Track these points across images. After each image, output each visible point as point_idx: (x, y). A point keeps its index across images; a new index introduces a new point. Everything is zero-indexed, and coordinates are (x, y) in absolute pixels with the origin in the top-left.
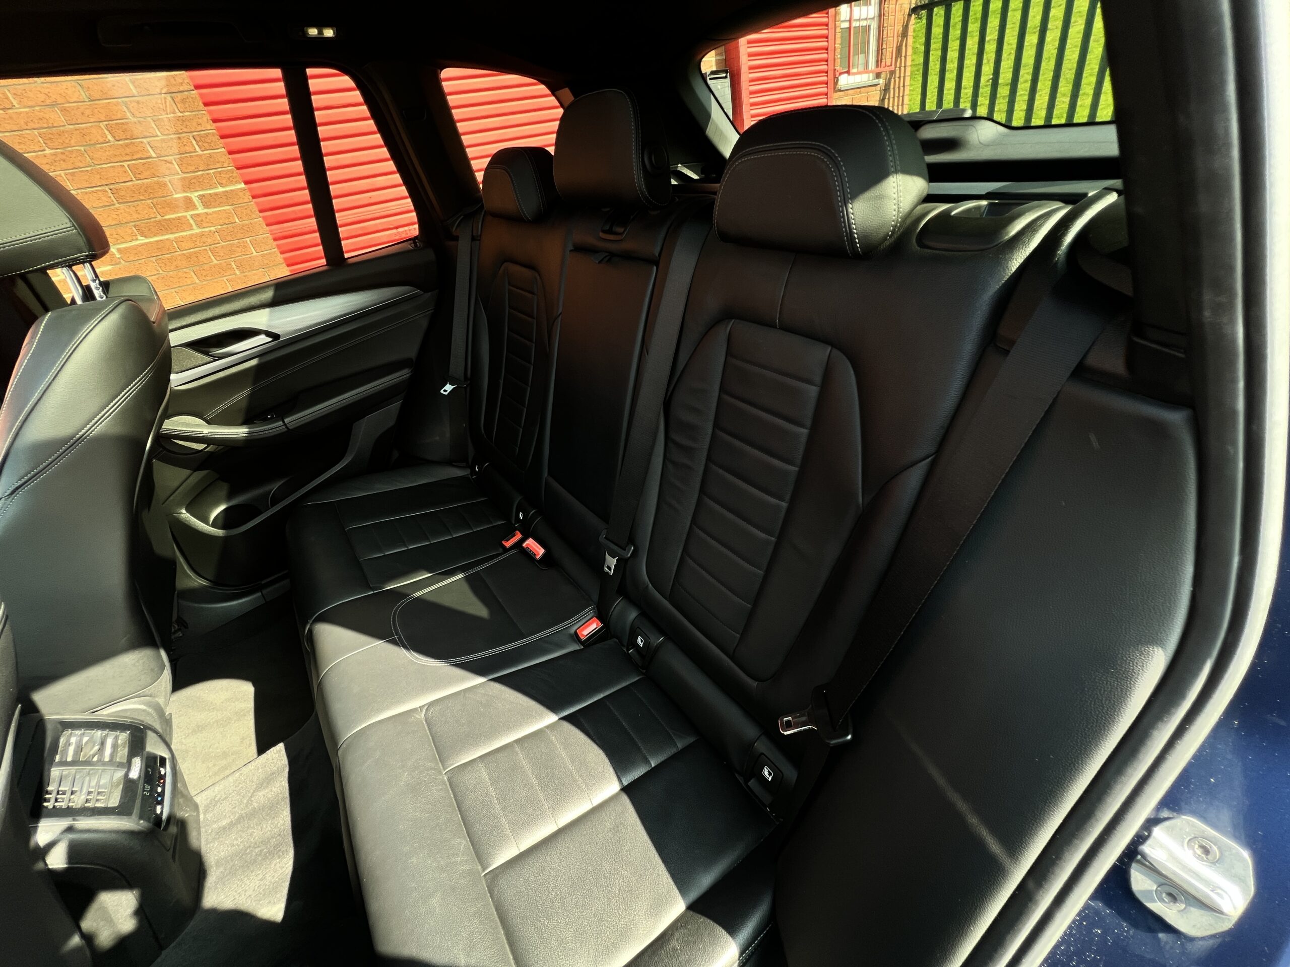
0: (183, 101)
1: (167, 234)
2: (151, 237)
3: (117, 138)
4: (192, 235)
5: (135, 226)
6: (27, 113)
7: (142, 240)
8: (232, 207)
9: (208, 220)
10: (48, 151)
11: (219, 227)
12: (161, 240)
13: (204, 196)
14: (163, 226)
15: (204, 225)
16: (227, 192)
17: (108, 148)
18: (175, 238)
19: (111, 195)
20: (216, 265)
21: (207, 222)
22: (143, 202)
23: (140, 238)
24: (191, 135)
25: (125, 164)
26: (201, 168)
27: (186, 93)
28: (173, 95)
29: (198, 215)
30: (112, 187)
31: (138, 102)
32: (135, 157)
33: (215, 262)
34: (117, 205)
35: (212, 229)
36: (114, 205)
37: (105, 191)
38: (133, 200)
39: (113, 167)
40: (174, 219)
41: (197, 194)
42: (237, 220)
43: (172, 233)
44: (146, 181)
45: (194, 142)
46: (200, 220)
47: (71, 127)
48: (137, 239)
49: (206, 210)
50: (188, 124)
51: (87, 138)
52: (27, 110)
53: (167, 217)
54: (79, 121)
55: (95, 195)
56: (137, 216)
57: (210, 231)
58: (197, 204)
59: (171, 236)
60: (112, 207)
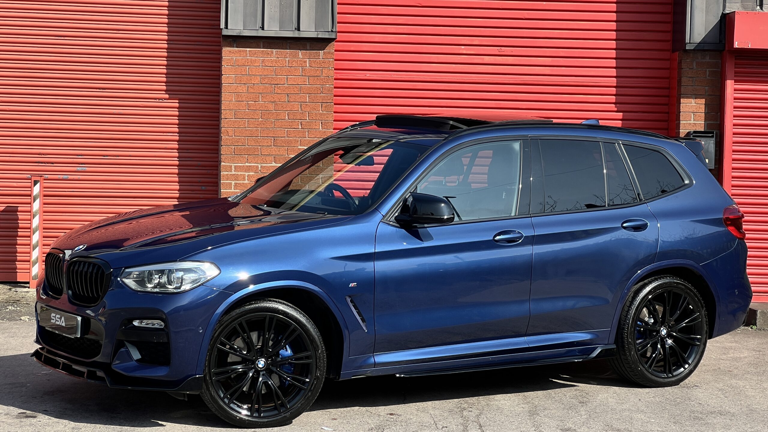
0: (326, 107)
2: (278, 164)
3: (290, 118)
5: (275, 157)
6: (262, 104)
10: (260, 119)
17: (284, 122)
19: (273, 142)
20: (300, 185)
22: (284, 147)
23: (273, 163)
24: (321, 121)
25: (286, 130)
26: (317, 137)
27: (329, 103)
28: (323, 104)
30: (275, 138)
31: (307, 105)
32: (292, 127)
33: (300, 183)
34: (273, 147)
37: (271, 139)
38: (280, 145)
39: (281, 130)
42: (321, 165)
44: (291, 138)
45: (321, 125)
47: (275, 111)
48: (272, 163)
50: (323, 116)
51: (278, 116)
52: (263, 103)
53: (290, 156)
54: (279, 109)
55: (267, 140)
56: (278, 153)
60: (270, 147)
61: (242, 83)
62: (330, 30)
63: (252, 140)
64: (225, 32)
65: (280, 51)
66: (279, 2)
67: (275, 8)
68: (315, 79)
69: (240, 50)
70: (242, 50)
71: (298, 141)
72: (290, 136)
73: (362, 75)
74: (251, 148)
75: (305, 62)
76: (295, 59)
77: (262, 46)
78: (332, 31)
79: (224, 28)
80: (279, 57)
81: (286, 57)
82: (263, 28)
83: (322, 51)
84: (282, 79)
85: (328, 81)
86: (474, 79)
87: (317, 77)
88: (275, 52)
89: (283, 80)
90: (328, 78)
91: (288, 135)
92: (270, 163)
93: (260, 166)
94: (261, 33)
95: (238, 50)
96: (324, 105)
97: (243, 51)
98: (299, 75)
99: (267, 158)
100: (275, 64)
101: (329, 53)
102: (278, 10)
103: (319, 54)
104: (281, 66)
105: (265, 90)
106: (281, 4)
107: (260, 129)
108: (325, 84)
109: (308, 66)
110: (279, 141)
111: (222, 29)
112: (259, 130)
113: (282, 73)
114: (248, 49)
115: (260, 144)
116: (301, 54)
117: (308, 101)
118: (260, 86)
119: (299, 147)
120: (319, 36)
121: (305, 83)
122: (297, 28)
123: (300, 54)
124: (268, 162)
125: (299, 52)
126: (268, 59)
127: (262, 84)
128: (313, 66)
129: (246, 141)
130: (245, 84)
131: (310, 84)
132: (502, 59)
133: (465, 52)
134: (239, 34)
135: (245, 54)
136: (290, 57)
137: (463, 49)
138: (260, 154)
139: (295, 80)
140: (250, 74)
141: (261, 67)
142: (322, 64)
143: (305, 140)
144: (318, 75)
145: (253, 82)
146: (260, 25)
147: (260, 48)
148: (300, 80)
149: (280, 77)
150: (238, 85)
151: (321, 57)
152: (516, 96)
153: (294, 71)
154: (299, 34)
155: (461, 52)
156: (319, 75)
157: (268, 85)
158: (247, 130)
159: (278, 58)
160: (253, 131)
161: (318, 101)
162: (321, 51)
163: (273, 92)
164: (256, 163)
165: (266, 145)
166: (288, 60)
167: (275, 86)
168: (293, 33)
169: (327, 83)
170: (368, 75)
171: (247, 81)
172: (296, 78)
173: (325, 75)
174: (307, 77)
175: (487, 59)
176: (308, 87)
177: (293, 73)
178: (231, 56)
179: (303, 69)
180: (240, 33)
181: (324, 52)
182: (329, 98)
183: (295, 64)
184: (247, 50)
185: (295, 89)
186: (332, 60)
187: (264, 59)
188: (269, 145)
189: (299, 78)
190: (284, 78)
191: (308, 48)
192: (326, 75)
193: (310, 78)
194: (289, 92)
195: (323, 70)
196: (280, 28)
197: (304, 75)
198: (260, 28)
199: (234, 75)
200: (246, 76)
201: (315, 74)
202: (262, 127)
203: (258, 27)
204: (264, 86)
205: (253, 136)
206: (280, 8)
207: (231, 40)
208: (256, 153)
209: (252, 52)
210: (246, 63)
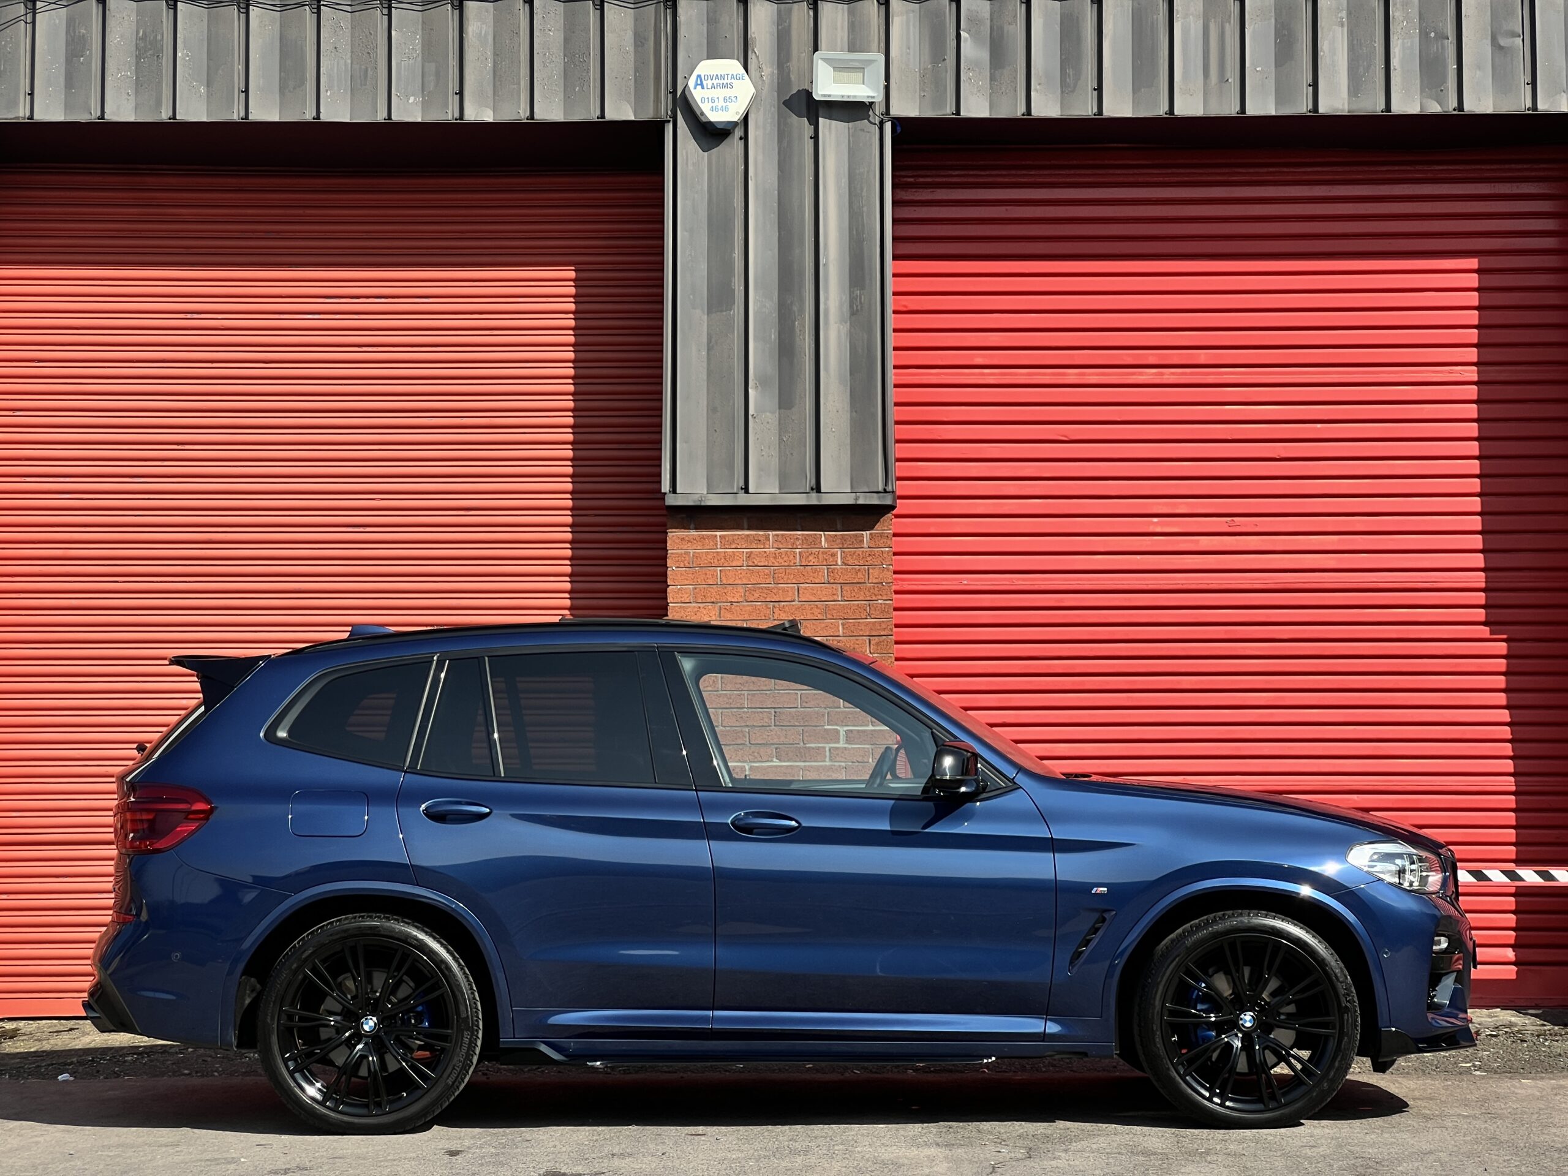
0: (878, 644)
1: (800, 761)
2: (784, 761)
4: (821, 766)
5: (776, 749)
7: (776, 763)
8: (873, 746)
9: (843, 755)
11: (850, 764)
12: (791, 766)
13: (851, 731)
14: (800, 752)
15: (838, 759)
16: (874, 730)
18: (805, 766)
19: (773, 717)
21: (842, 757)
22: (795, 728)
23: (775, 760)
25: (799, 692)
27: (884, 637)
28: (871, 638)
29: (837, 748)
30: (777, 710)
34: (773, 727)
35: (843, 764)
36: (770, 726)
38: (788, 724)
39: (789, 693)
40: (813, 748)
41: (846, 728)
42: (871, 760)
43: (804, 761)
44: (809, 709)
46: (834, 754)
48: (772, 761)
49: (846, 746)
53: (807, 745)
55: (761, 715)
57: (840, 766)
58: (841, 738)
59: (802, 764)
60: (768, 728)
61: (708, 600)
62: (881, 489)
63: (730, 714)
64: (671, 500)
65: (782, 535)
66: (777, 438)
67: (769, 448)
68: (856, 589)
69: (703, 535)
70: (706, 535)
71: (823, 715)
72: (807, 705)
73: (954, 583)
74: (729, 731)
75: (834, 555)
76: (814, 550)
77: (746, 526)
78: (885, 491)
79: (668, 491)
80: (781, 546)
81: (795, 547)
82: (746, 490)
83: (868, 532)
84: (788, 591)
85: (881, 592)
86: (1179, 582)
87: (858, 585)
88: (773, 536)
89: (790, 594)
90: (880, 586)
91: (804, 704)
92: (768, 761)
93: (747, 768)
94: (743, 500)
95: (699, 536)
96: (875, 640)
97: (708, 537)
98: (823, 581)
99: (762, 750)
100: (774, 561)
101: (881, 535)
102: (775, 452)
103: (861, 538)
104: (786, 564)
105: (754, 614)
106: (781, 440)
107: (746, 693)
108: (874, 598)
109: (839, 563)
110: (784, 717)
111: (665, 493)
112: (744, 695)
113: (788, 579)
114: (718, 533)
115: (748, 724)
116: (826, 539)
117: (841, 633)
118: (744, 606)
119: (826, 727)
120: (861, 502)
121: (835, 598)
122: (814, 487)
123: (823, 539)
124: (765, 758)
125: (821, 535)
126: (760, 553)
127: (747, 602)
128: (850, 563)
129: (718, 718)
130: (713, 603)
131: (846, 599)
132: (1236, 540)
133: (1159, 530)
134: (698, 503)
135: (712, 543)
136: (804, 546)
137: (1155, 524)
138: (748, 743)
139: (815, 592)
140: (725, 582)
141: (744, 568)
142: (868, 559)
143: (837, 712)
144: (860, 581)
145: (730, 599)
146: (742, 484)
147: (742, 529)
148: (824, 593)
149: (784, 587)
150: (700, 605)
151: (865, 545)
152: (1267, 615)
153: (812, 574)
154: (819, 499)
155: (1151, 529)
156: (863, 581)
157: (760, 603)
158: (719, 696)
159: (779, 549)
160: (732, 697)
161: (861, 633)
162: (864, 533)
163: (771, 616)
164: (739, 761)
165: (760, 725)
166: (800, 552)
167: (774, 606)
168: (808, 496)
169: (880, 597)
170: (965, 582)
171: (718, 597)
172: (817, 587)
173: (874, 581)
174: (839, 586)
175: (1205, 543)
176: (840, 605)
177: (811, 578)
178: (686, 547)
179: (830, 570)
180: (701, 501)
181: (871, 534)
182: (884, 626)
183: (813, 560)
184: (716, 536)
185: (816, 612)
186: (887, 549)
187: (751, 552)
188: (766, 724)
189: (821, 587)
190: (792, 588)
191: (839, 526)
192: (876, 581)
193: (846, 587)
194: (802, 617)
195: (871, 571)
196: (780, 488)
197: (832, 581)
198: (742, 489)
199: (691, 587)
200: (715, 586)
201: (854, 578)
202: (751, 688)
203: (738, 488)
204: (752, 606)
205: (732, 706)
206: (779, 448)
207: (684, 516)
208: (739, 741)
209: (727, 539)
210: (716, 561)
